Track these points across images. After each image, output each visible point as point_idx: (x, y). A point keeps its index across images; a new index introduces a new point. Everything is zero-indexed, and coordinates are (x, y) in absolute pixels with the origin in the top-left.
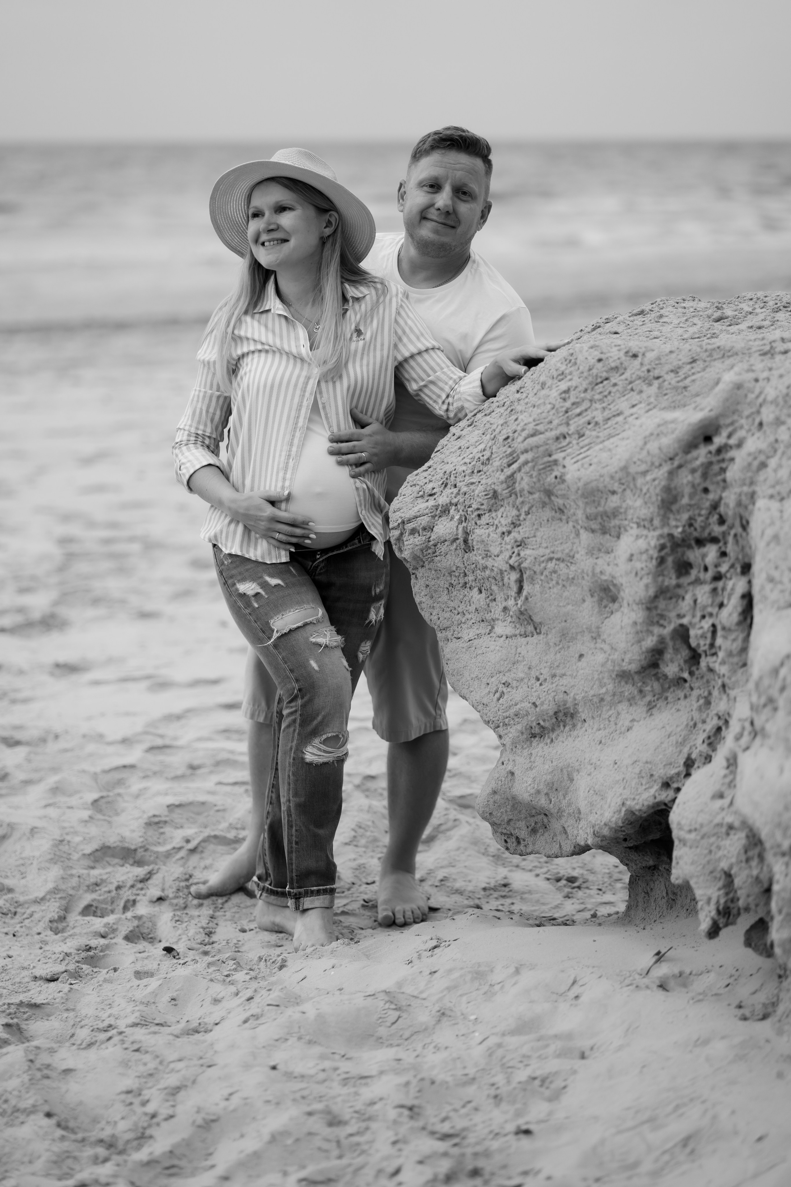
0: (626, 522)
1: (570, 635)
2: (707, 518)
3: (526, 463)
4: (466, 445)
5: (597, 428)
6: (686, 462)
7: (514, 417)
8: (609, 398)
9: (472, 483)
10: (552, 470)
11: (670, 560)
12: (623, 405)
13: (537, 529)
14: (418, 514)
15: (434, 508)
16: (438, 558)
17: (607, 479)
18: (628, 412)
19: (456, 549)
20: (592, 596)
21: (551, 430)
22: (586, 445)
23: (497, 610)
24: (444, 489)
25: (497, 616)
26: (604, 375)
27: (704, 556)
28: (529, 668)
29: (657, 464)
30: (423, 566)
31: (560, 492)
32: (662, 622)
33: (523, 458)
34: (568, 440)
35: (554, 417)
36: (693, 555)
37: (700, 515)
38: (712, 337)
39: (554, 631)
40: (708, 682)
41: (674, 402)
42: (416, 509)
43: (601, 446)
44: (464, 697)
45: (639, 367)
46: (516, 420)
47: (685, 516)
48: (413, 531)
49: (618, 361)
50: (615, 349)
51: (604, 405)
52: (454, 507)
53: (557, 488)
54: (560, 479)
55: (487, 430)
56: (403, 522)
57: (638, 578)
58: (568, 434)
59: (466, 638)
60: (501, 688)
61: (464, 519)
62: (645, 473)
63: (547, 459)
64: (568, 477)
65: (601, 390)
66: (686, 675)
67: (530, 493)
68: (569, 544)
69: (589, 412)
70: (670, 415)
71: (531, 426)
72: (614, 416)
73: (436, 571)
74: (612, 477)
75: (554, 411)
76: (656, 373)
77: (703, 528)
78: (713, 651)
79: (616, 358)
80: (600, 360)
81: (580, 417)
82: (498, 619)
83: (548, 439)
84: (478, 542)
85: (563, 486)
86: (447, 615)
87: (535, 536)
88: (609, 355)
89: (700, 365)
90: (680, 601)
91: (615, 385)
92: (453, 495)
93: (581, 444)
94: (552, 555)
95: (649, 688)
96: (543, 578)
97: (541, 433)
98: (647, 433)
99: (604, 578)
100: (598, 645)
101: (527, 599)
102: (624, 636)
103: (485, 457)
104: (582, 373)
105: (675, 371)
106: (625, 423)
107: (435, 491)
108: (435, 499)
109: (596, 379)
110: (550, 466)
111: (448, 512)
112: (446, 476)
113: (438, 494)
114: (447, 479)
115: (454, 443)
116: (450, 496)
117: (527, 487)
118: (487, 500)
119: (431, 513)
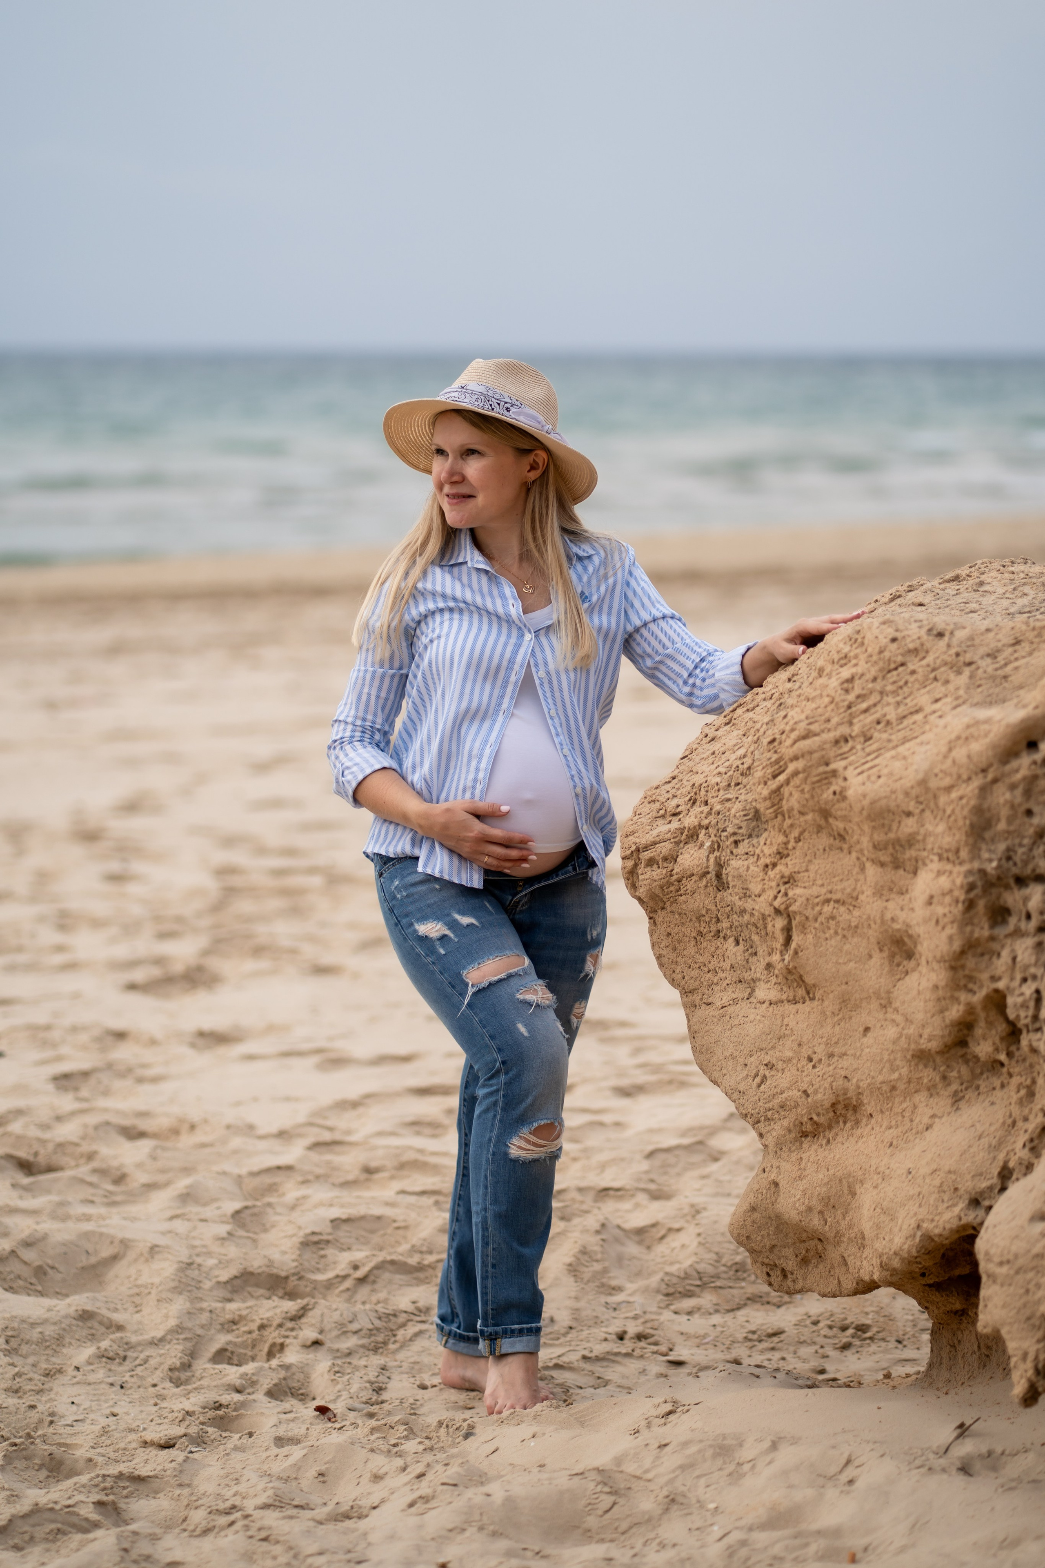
0: (925, 854)
1: (853, 1002)
2: (1031, 850)
3: (796, 773)
4: (722, 750)
5: (888, 728)
7: (782, 713)
8: (905, 689)
9: (728, 800)
10: (830, 783)
11: (981, 904)
12: (923, 698)
13: (810, 861)
14: (658, 839)
15: (678, 832)
16: (683, 898)
17: (901, 796)
18: (929, 709)
19: (706, 886)
20: (881, 950)
21: (829, 730)
22: (874, 752)
23: (758, 968)
24: (692, 807)
25: (758, 975)
26: (900, 659)
27: (1026, 899)
28: (800, 1045)
29: (965, 777)
30: (663, 908)
31: (839, 813)
32: (971, 986)
33: (791, 767)
34: (850, 744)
35: (833, 714)
36: (1012, 898)
37: (1021, 845)
39: (831, 996)
40: (1031, 1066)
41: (989, 695)
42: (655, 833)
43: (893, 753)
44: (715, 1082)
45: (944, 649)
46: (785, 717)
47: (1002, 847)
48: (651, 862)
49: (918, 642)
50: (914, 626)
51: (899, 698)
52: (703, 831)
53: (836, 806)
54: (841, 795)
55: (749, 730)
56: (638, 850)
57: (939, 928)
58: (851, 736)
59: (719, 1004)
60: (763, 1071)
61: (716, 847)
62: (949, 789)
63: (822, 769)
64: (850, 793)
65: (894, 679)
66: (1002, 1057)
67: (802, 813)
68: (852, 881)
69: (878, 708)
70: (983, 713)
71: (803, 725)
72: (911, 713)
73: (680, 914)
74: (907, 794)
75: (832, 706)
76: (968, 657)
77: (1026, 863)
78: (1037, 1025)
79: (915, 637)
80: (894, 640)
81: (867, 714)
82: (760, 980)
83: (825, 743)
84: (734, 877)
85: (843, 805)
86: (695, 973)
87: (807, 871)
88: (906, 633)
89: (1025, 647)
90: (994, 958)
91: (913, 672)
92: (703, 816)
93: (868, 750)
94: (829, 896)
95: (954, 1074)
96: (817, 925)
97: (816, 735)
98: (953, 736)
99: (896, 926)
100: (888, 1016)
101: (796, 953)
102: (922, 1004)
103: (746, 766)
104: (871, 656)
105: (992, 655)
106: (926, 722)
107: (680, 809)
108: (680, 820)
109: (890, 664)
110: (826, 778)
111: (696, 837)
112: (695, 790)
113: (684, 813)
114: (696, 793)
115: (707, 746)
116: (699, 816)
117: (797, 806)
118: (746, 822)
119: (674, 838)
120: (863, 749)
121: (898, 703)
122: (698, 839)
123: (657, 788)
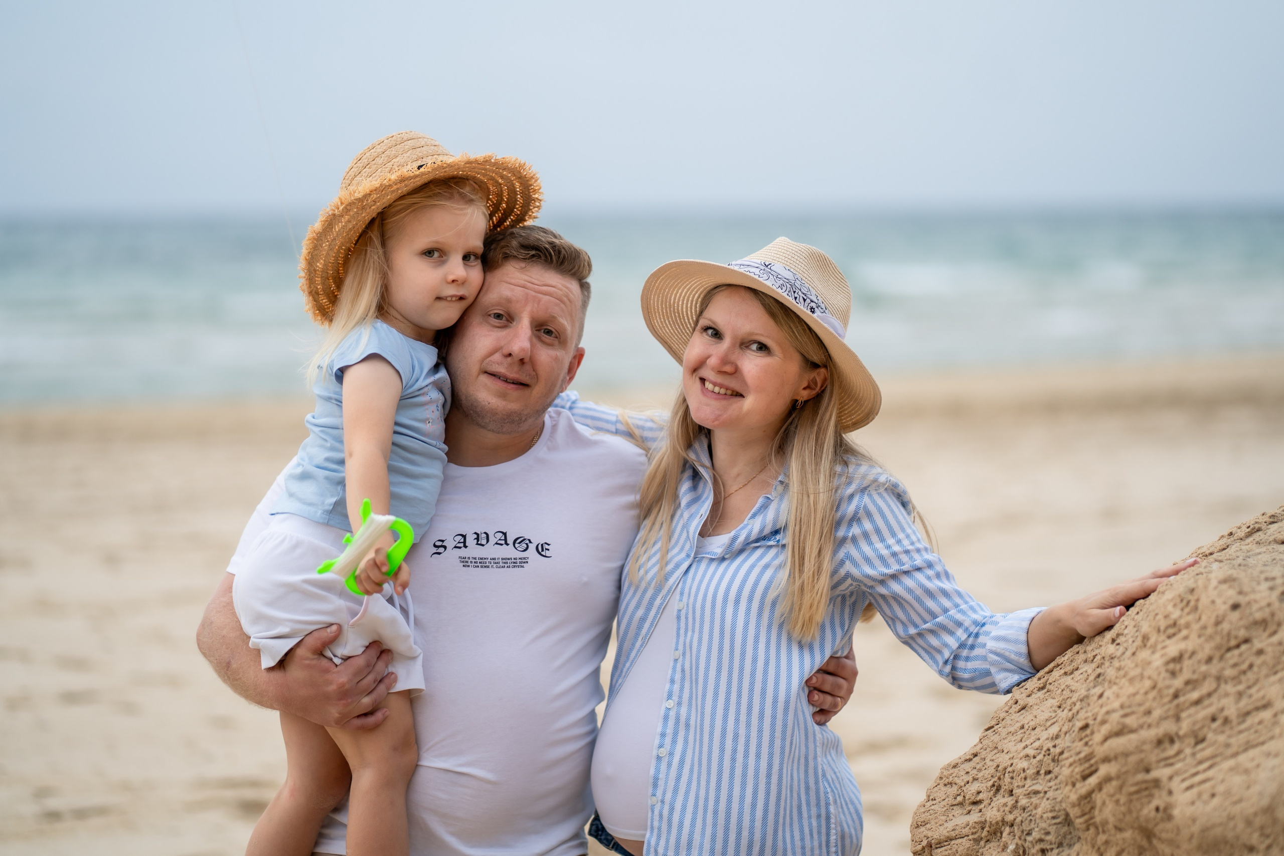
3: (1108, 779)
4: (1032, 724)
5: (1227, 728)
7: (1098, 690)
8: (1250, 675)
9: (1036, 793)
10: (1151, 796)
12: (1272, 689)
14: (953, 834)
15: (978, 827)
17: (1240, 825)
18: (1279, 705)
21: (1149, 726)
22: (1207, 759)
24: (995, 795)
26: (1242, 633)
31: (1164, 835)
33: (1104, 770)
34: (1176, 746)
35: (1155, 704)
42: (950, 825)
43: (1230, 763)
46: (1101, 696)
49: (1267, 610)
50: (1264, 586)
51: (1240, 688)
52: (1007, 830)
53: (1161, 826)
54: (1165, 813)
55: (1065, 700)
56: (930, 845)
58: (1177, 734)
63: (1141, 777)
64: (1176, 812)
65: (1235, 660)
67: (1119, 829)
69: (1214, 699)
71: (1115, 717)
72: (1257, 709)
74: (1248, 823)
75: (1153, 694)
79: (1263, 603)
80: (1235, 607)
81: (1199, 707)
83: (1144, 743)
85: (1168, 826)
88: (1252, 597)
91: (1260, 652)
92: (1007, 809)
93: (1199, 756)
97: (1132, 731)
103: (1058, 750)
104: (1204, 628)
106: (1275, 723)
107: (980, 797)
108: (980, 811)
109: (1229, 640)
110: (1146, 789)
111: (999, 834)
112: (998, 774)
113: (986, 803)
114: (999, 779)
115: (1016, 716)
116: (1002, 810)
117: (1111, 820)
118: (1055, 827)
119: (973, 834)
120: (1194, 754)
121: (1240, 695)
122: (1001, 837)
123: (955, 767)
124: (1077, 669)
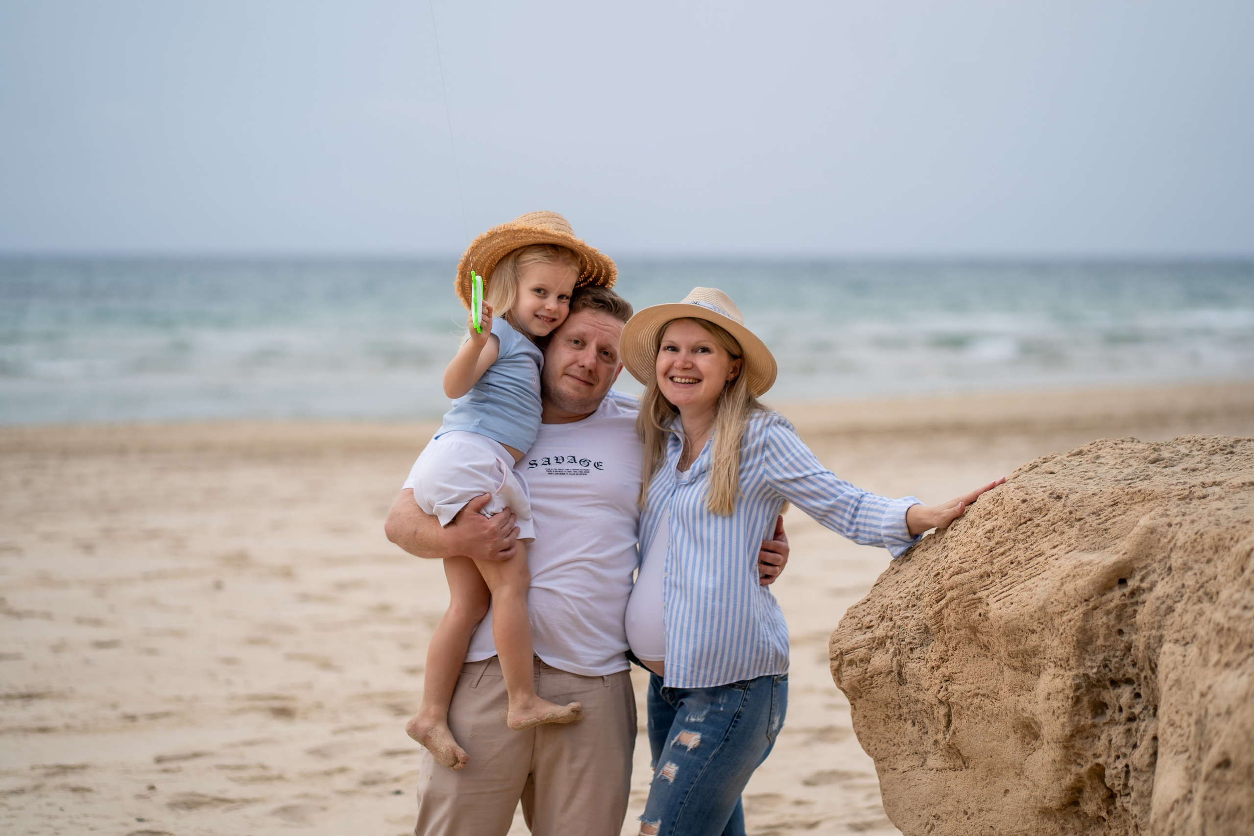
0: (1045, 661)
1: (996, 771)
2: (1122, 660)
3: (952, 600)
4: (903, 580)
5: (1019, 567)
6: (1101, 604)
7: (945, 554)
8: (1032, 538)
9: (907, 617)
10: (977, 607)
11: (1086, 699)
12: (1045, 545)
13: (964, 665)
14: (856, 646)
15: (871, 641)
16: (875, 690)
17: (1027, 619)
18: (1049, 553)
19: (891, 682)
20: (1015, 733)
21: (976, 568)
22: (1008, 585)
23: (928, 744)
24: (881, 622)
25: (929, 749)
26: (1028, 515)
27: (1119, 697)
28: (958, 802)
29: (1073, 605)
30: (860, 697)
31: (983, 630)
32: (1079, 761)
33: (949, 595)
34: (991, 578)
35: (979, 556)
36: (1108, 696)
37: (1114, 656)
38: (1145, 479)
39: (980, 766)
40: (1125, 821)
41: (1094, 543)
42: (854, 641)
43: (1022, 585)
44: (899, 828)
45: (1061, 509)
46: (947, 557)
47: (1100, 657)
48: (851, 663)
49: (1043, 502)
50: (1039, 491)
51: (1027, 545)
52: (889, 640)
53: (981, 625)
54: (984, 616)
55: (923, 565)
56: (841, 653)
57: (1055, 718)
58: (992, 573)
59: (901, 770)
60: (932, 821)
61: (898, 652)
62: (1061, 613)
63: (970, 597)
64: (991, 615)
65: (1024, 530)
66: (1104, 814)
67: (957, 629)
68: (994, 681)
69: (1012, 552)
70: (1086, 557)
71: (957, 564)
72: (1036, 556)
73: (873, 702)
74: (1032, 617)
75: (978, 550)
76: (1078, 515)
77: (1118, 669)
78: (1127, 791)
79: (1040, 499)
80: (1024, 501)
81: (1004, 556)
82: (930, 752)
83: (973, 577)
84: (910, 675)
85: (986, 624)
86: (884, 746)
87: (961, 672)
88: (1034, 496)
89: (1121, 508)
90: (1096, 741)
91: (1038, 525)
92: (889, 629)
93: (1004, 583)
94: (977, 691)
95: (1070, 826)
96: (969, 713)
97: (966, 572)
98: (1064, 574)
99: (1026, 715)
100: (1021, 781)
101: (954, 733)
102: (1045, 773)
103: (919, 592)
104: (1007, 513)
105: (1097, 513)
106: (1046, 563)
107: (872, 623)
108: (872, 632)
109: (1020, 520)
110: (974, 604)
111: (883, 645)
112: (883, 610)
113: (875, 627)
114: (884, 612)
115: (893, 577)
116: (886, 629)
117: (953, 624)
118: (918, 635)
119: (868, 645)
120: (1001, 582)
121: (1026, 549)
122: (885, 646)
123: (856, 607)
124: (930, 547)
